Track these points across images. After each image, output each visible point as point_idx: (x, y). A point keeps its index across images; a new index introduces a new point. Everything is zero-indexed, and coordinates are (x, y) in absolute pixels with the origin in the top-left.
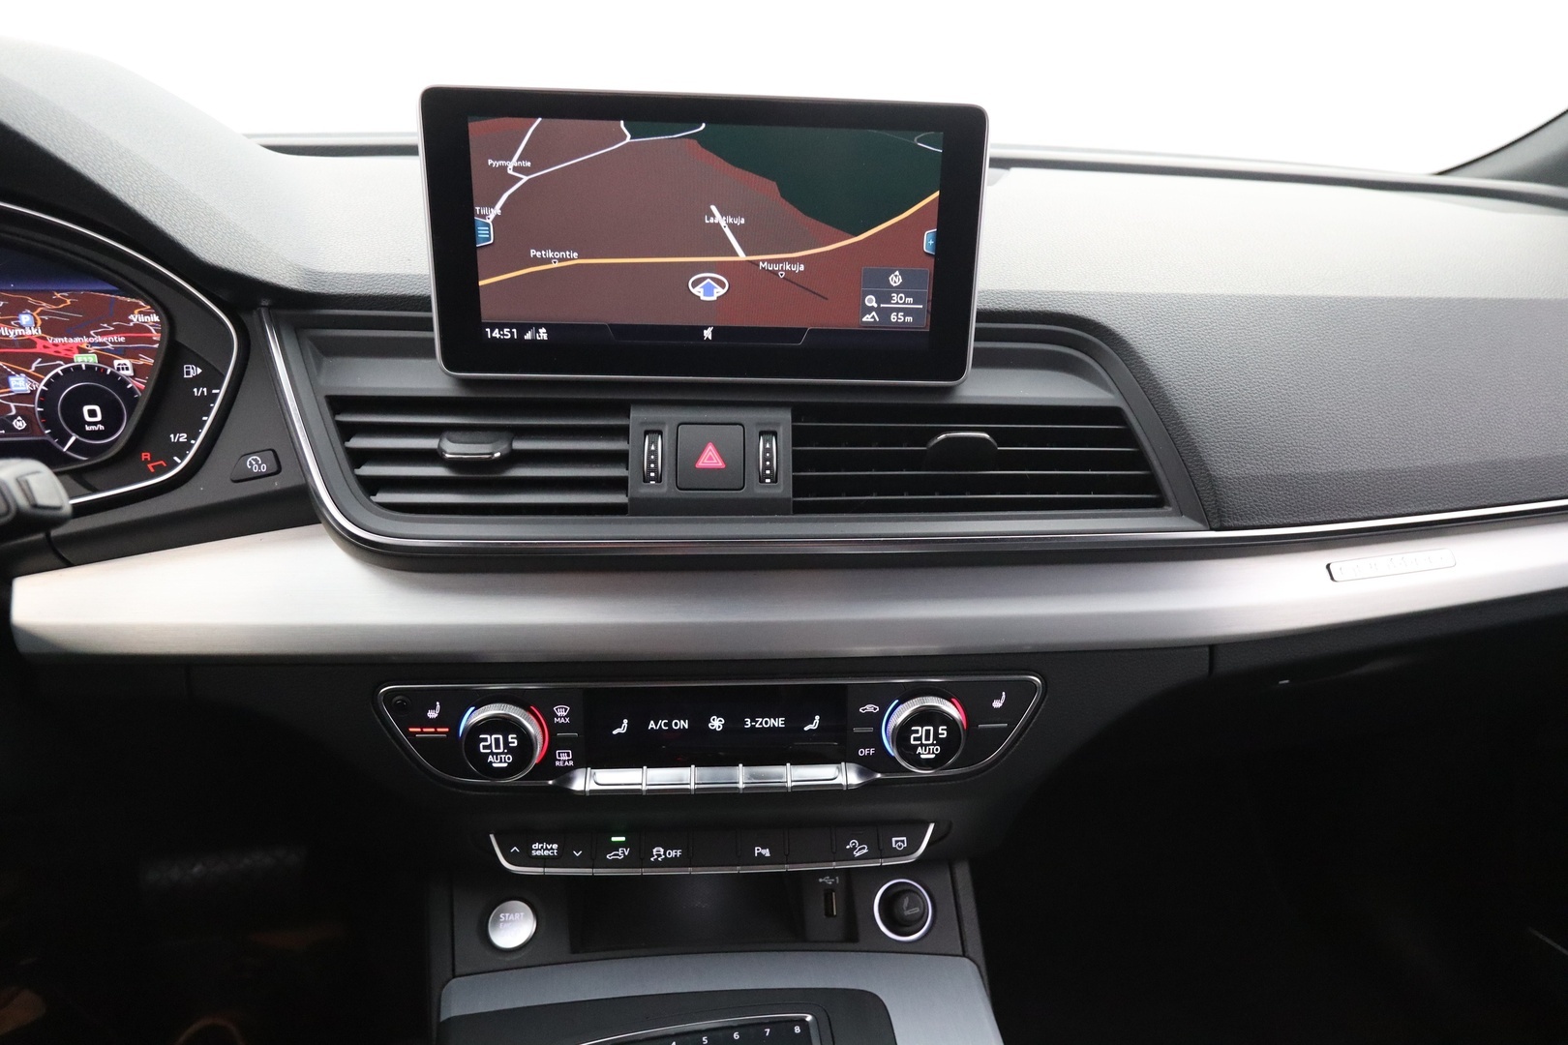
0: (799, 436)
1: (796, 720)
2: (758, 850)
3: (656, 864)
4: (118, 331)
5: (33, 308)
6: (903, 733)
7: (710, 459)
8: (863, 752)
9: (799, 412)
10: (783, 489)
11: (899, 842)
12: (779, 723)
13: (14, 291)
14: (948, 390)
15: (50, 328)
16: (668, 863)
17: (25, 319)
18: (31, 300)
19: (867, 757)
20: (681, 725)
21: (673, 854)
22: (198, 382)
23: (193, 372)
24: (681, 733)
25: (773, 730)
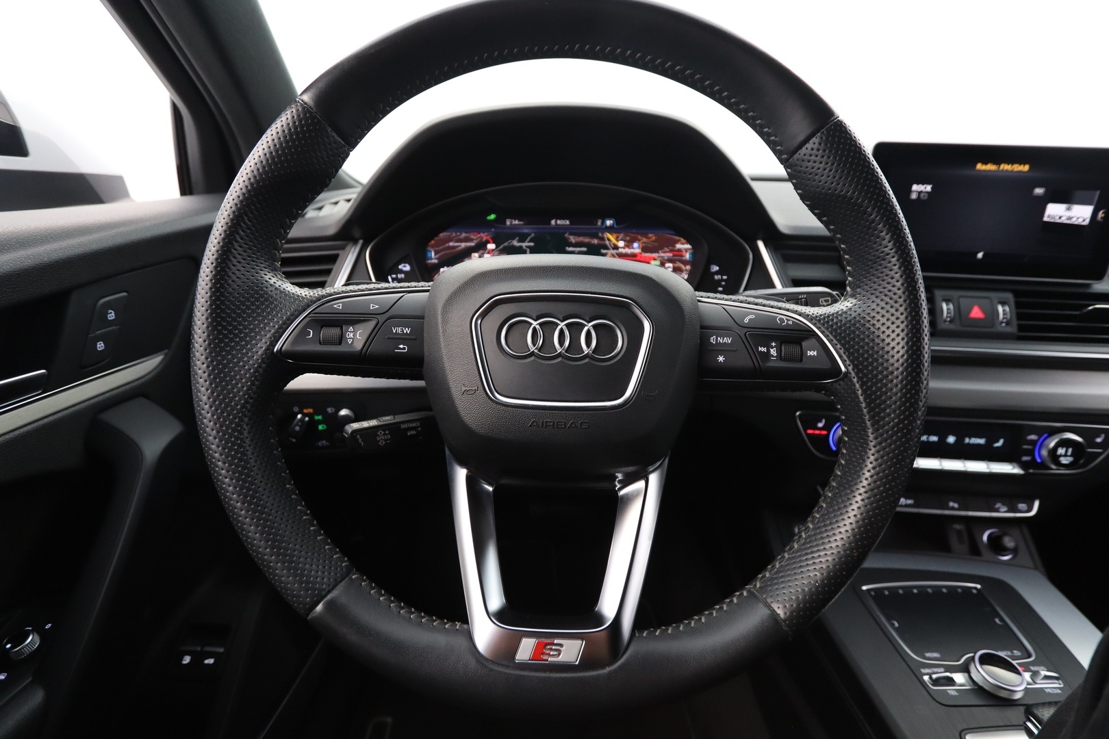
0: (1018, 305)
1: (991, 441)
2: (951, 504)
3: (901, 506)
4: (671, 251)
5: (639, 240)
6: (1053, 452)
7: (976, 313)
8: (1025, 458)
9: (1016, 294)
10: (1013, 329)
11: (1022, 506)
12: (982, 441)
13: (633, 233)
15: (645, 249)
16: (907, 506)
17: (636, 245)
18: (640, 237)
19: (1026, 462)
20: (934, 439)
21: (910, 502)
22: (717, 273)
23: (715, 268)
24: (934, 442)
25: (979, 445)
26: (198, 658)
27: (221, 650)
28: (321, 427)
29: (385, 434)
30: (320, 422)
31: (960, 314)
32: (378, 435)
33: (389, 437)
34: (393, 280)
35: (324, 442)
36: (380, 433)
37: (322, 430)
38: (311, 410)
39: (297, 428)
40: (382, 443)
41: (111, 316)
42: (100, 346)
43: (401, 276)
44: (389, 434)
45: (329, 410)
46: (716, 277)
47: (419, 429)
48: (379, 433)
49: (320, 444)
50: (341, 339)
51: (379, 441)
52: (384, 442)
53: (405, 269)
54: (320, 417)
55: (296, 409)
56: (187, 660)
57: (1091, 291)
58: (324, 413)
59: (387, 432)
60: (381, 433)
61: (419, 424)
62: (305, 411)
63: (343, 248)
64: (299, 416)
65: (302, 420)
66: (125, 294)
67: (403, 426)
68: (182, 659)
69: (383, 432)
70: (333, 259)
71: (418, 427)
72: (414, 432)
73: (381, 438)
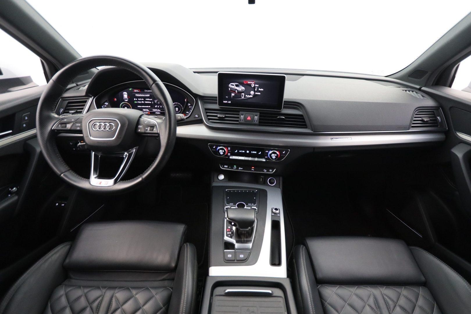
0: (260, 116)
1: (258, 152)
2: (252, 169)
6: (271, 155)
7: (249, 118)
8: (266, 157)
9: (260, 113)
10: (257, 123)
11: (271, 170)
12: (256, 152)
14: (280, 111)
16: (241, 170)
19: (266, 158)
20: (243, 151)
21: (242, 169)
22: (190, 106)
23: (189, 104)
24: (243, 152)
25: (255, 153)
26: (60, 204)
27: (66, 203)
31: (245, 118)
34: (103, 107)
41: (26, 118)
42: (24, 125)
43: (105, 106)
46: (190, 107)
50: (66, 126)
53: (106, 104)
56: (57, 204)
57: (280, 113)
63: (88, 99)
66: (29, 113)
68: (56, 204)
70: (86, 102)
73: (86, 147)
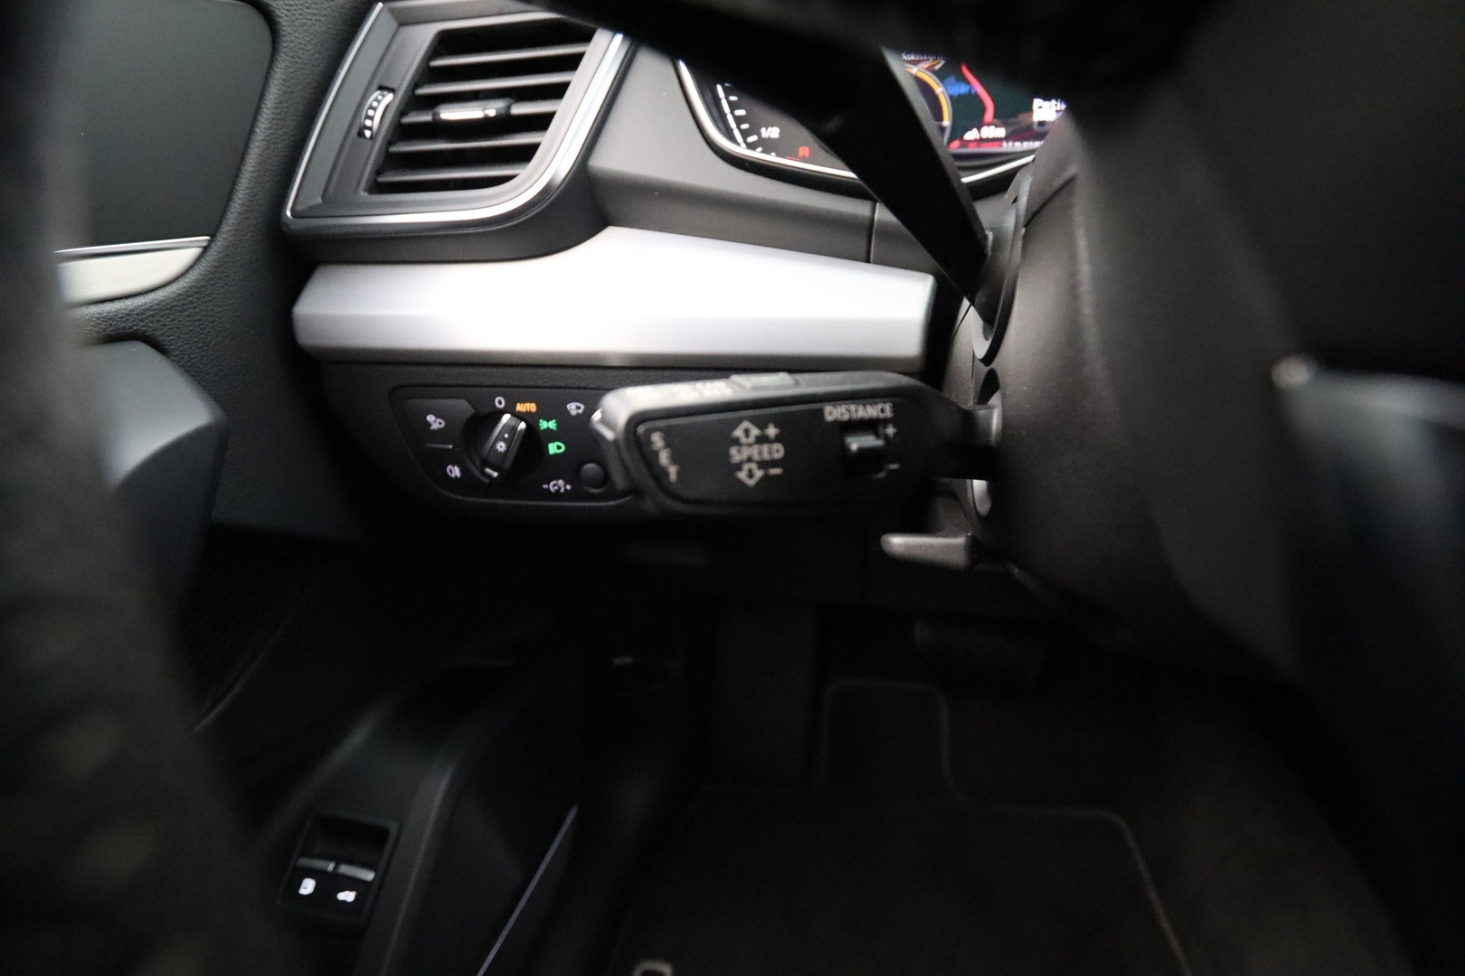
26: (329, 884)
27: (369, 876)
28: (553, 448)
29: (762, 440)
30: (552, 436)
32: (737, 442)
33: (778, 451)
35: (561, 482)
36: (745, 431)
37: (556, 455)
38: (532, 407)
39: (501, 446)
40: (750, 476)
44: (778, 439)
45: (574, 408)
47: (891, 431)
48: (739, 433)
49: (552, 487)
51: (739, 467)
52: (759, 474)
54: (552, 425)
55: (500, 403)
56: (308, 887)
58: (562, 416)
59: (772, 431)
60: (747, 432)
61: (888, 413)
62: (520, 407)
64: (506, 418)
65: (513, 430)
67: (833, 413)
68: (300, 884)
69: (755, 432)
71: (885, 422)
72: (869, 441)
73: (746, 452)
